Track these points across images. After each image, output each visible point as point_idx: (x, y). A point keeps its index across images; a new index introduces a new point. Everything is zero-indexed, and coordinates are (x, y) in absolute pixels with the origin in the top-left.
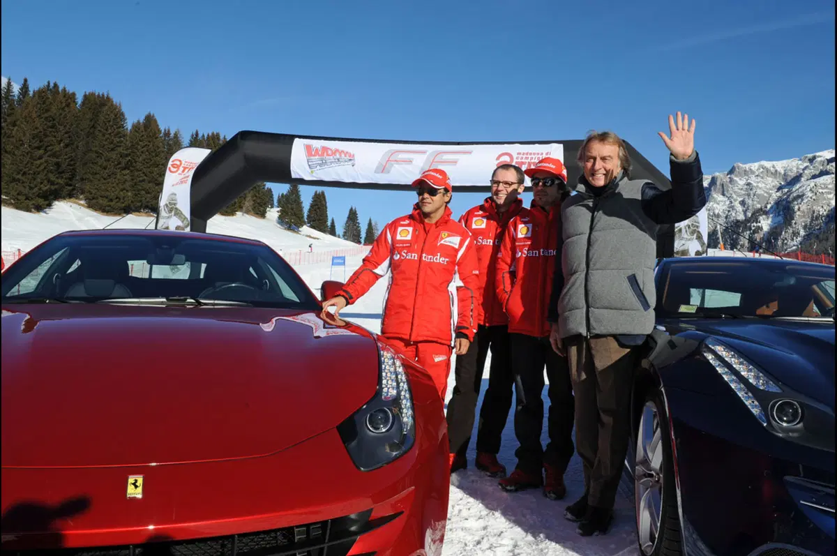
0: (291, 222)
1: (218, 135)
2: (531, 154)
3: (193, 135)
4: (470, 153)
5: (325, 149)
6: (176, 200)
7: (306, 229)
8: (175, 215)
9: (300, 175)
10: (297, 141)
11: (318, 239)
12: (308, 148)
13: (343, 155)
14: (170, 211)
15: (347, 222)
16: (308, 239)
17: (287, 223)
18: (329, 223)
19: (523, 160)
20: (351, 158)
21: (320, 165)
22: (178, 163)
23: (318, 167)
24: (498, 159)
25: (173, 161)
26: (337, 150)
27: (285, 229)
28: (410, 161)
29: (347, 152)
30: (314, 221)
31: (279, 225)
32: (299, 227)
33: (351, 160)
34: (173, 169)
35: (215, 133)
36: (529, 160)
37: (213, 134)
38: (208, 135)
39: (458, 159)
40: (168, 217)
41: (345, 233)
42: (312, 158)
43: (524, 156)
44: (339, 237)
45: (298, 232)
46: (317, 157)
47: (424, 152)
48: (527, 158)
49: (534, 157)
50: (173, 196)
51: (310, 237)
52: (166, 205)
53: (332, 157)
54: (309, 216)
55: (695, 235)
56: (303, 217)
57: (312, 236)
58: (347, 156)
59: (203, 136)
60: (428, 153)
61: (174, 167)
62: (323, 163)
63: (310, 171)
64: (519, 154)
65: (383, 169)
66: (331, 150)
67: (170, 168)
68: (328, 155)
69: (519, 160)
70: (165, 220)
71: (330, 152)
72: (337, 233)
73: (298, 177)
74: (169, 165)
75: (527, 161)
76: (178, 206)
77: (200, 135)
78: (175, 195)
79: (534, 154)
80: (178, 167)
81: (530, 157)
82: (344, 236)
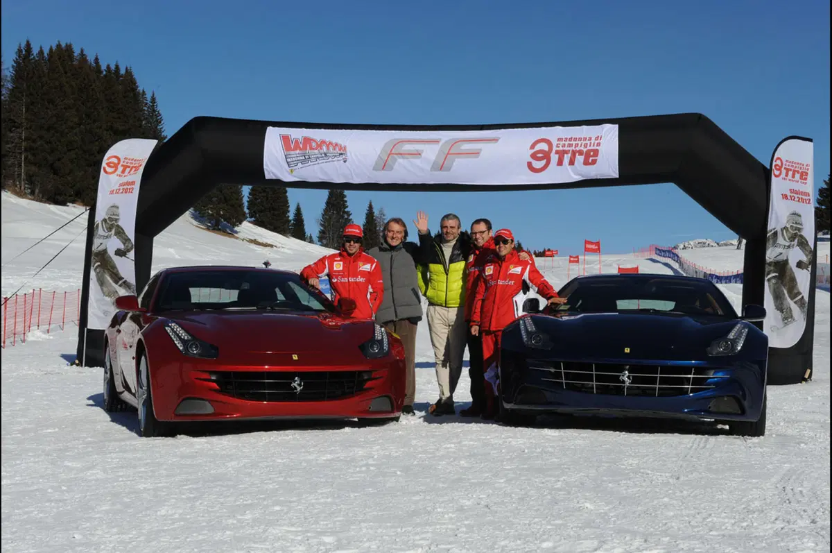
0: (218, 214)
1: (69, 48)
2: (575, 140)
3: (20, 51)
4: (496, 140)
5: (307, 140)
6: (118, 215)
7: (247, 228)
8: (115, 235)
9: (275, 176)
10: (270, 129)
11: (271, 246)
12: (285, 139)
13: (331, 148)
14: (110, 229)
15: (326, 211)
16: (253, 246)
17: (211, 218)
18: (291, 215)
19: (566, 148)
20: (342, 152)
21: (302, 162)
22: (115, 161)
23: (300, 165)
24: (533, 147)
25: (108, 159)
26: (323, 142)
27: (208, 229)
28: (418, 154)
29: (336, 145)
30: (261, 211)
31: (195, 223)
32: (234, 225)
33: (342, 154)
34: (109, 170)
35: (63, 45)
36: (573, 148)
37: (59, 46)
38: (51, 49)
39: (481, 150)
40: (107, 237)
41: (322, 232)
42: (292, 152)
43: (567, 143)
44: (311, 241)
45: (232, 234)
46: (298, 152)
47: (437, 142)
48: (570, 145)
49: (580, 143)
50: (114, 209)
51: (255, 242)
52: (105, 220)
53: (316, 151)
54: (252, 204)
55: (796, 241)
56: (241, 205)
57: (260, 241)
58: (337, 149)
59: (41, 52)
60: (441, 144)
61: (110, 166)
62: (306, 160)
63: (289, 169)
64: (560, 139)
65: (384, 165)
66: (315, 141)
67: (104, 168)
68: (311, 148)
69: (561, 148)
70: (101, 241)
71: (314, 144)
72: (308, 234)
73: (274, 178)
74: (104, 164)
75: (571, 149)
76: (120, 223)
77: (35, 51)
78: (118, 208)
79: (580, 139)
80: (116, 166)
81: (574, 143)
82: (321, 239)
